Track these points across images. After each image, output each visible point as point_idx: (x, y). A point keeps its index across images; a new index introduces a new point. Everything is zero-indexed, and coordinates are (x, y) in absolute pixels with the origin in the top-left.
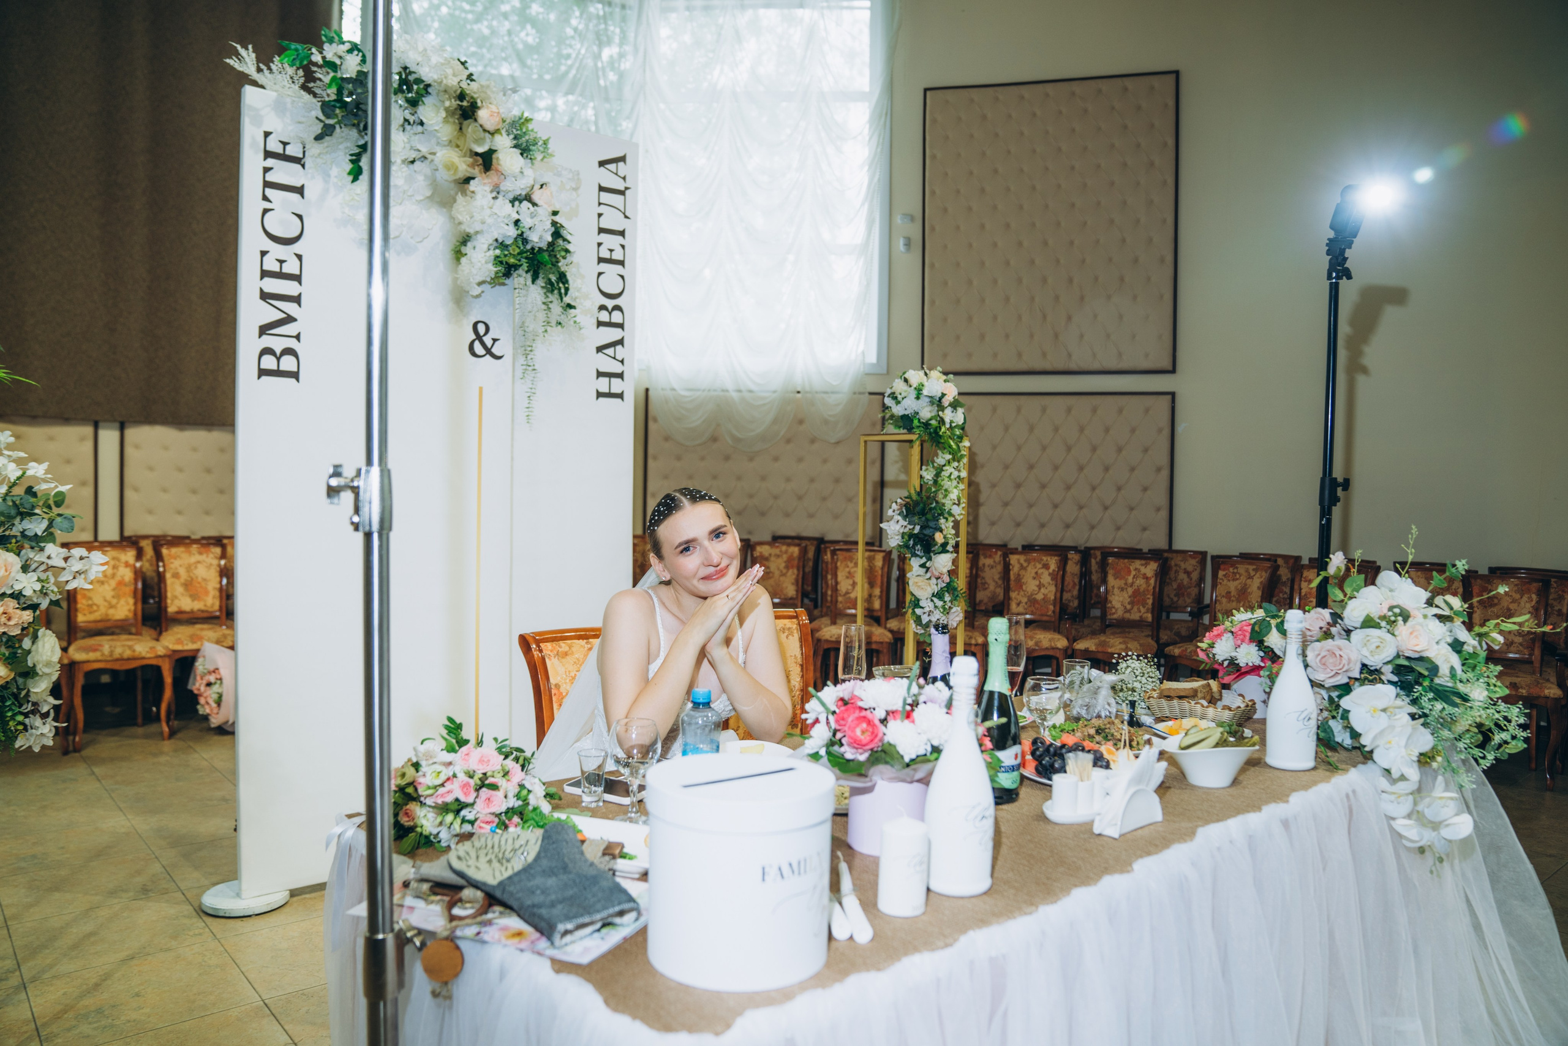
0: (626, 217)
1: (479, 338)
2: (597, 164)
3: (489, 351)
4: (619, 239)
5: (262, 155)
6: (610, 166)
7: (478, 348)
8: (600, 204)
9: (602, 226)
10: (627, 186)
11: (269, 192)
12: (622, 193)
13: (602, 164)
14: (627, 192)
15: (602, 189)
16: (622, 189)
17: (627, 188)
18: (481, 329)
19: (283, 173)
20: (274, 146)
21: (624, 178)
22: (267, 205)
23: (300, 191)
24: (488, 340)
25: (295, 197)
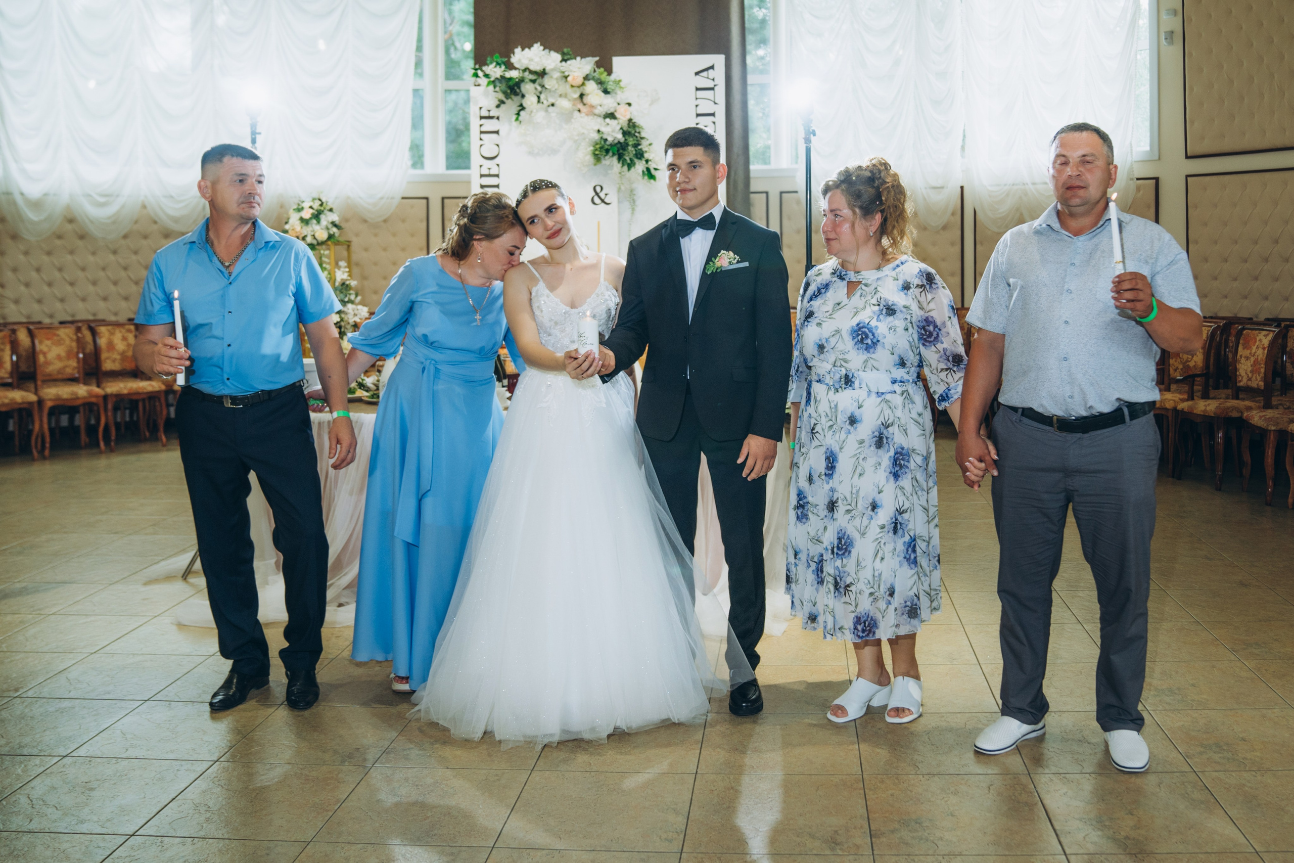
0: (715, 103)
1: (597, 194)
2: (694, 74)
3: (603, 201)
4: (711, 118)
5: (479, 118)
6: (702, 74)
7: (597, 200)
8: (697, 99)
9: (698, 112)
10: (715, 84)
11: (483, 136)
12: (712, 89)
13: (697, 74)
14: (716, 88)
15: (697, 89)
16: (712, 86)
17: (715, 85)
18: (598, 189)
19: (489, 125)
20: (485, 114)
21: (713, 80)
22: (481, 142)
23: (497, 132)
24: (602, 195)
25: (495, 135)
